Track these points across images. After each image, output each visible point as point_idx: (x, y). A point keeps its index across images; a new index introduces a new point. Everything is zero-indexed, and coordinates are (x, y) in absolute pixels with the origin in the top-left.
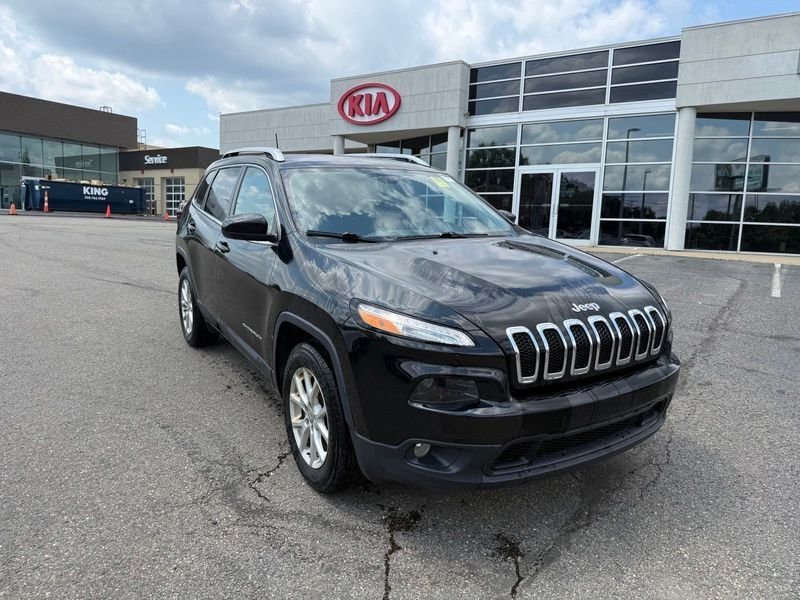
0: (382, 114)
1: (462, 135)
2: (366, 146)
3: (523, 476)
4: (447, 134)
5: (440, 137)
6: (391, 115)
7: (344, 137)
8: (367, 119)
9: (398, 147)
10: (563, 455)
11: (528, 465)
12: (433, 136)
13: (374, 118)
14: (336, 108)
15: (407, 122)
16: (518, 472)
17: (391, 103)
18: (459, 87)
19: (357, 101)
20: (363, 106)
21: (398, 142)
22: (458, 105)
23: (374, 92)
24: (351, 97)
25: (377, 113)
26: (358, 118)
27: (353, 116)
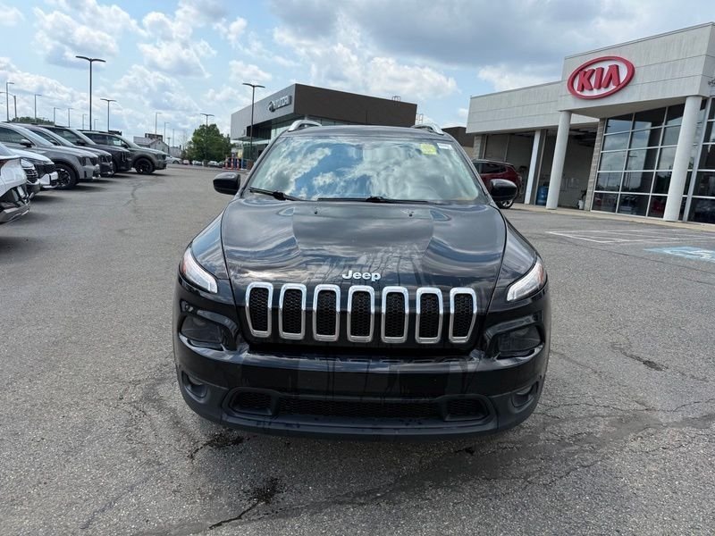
0: (612, 87)
1: (703, 106)
2: (598, 120)
3: (261, 426)
4: (684, 105)
5: (676, 109)
6: (621, 87)
7: (570, 112)
8: (596, 93)
9: (631, 120)
10: (316, 419)
11: (272, 417)
12: (670, 108)
13: (603, 91)
14: (566, 84)
15: (640, 93)
16: (258, 421)
17: (623, 75)
18: (704, 52)
19: (587, 75)
20: (593, 81)
21: (631, 115)
22: (700, 72)
23: (606, 66)
24: (582, 72)
25: (607, 86)
26: (586, 93)
27: (582, 90)
